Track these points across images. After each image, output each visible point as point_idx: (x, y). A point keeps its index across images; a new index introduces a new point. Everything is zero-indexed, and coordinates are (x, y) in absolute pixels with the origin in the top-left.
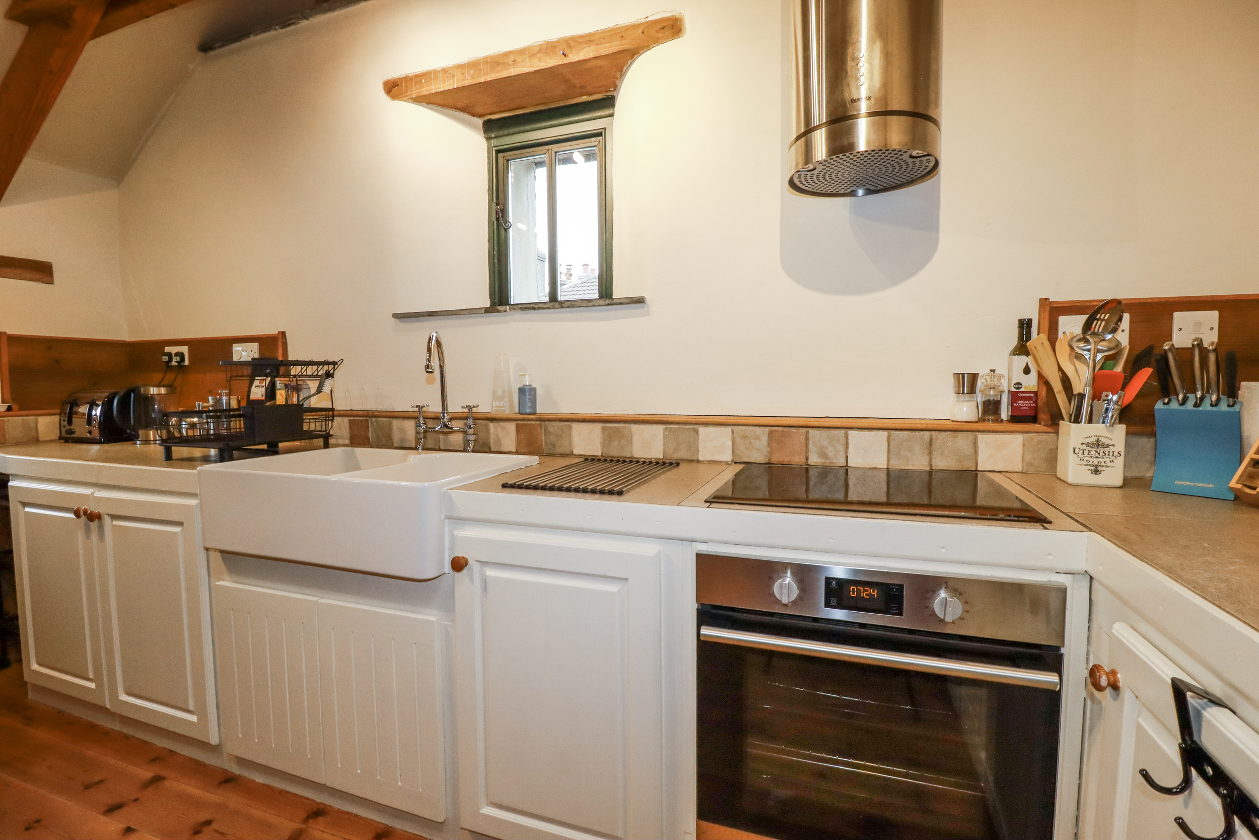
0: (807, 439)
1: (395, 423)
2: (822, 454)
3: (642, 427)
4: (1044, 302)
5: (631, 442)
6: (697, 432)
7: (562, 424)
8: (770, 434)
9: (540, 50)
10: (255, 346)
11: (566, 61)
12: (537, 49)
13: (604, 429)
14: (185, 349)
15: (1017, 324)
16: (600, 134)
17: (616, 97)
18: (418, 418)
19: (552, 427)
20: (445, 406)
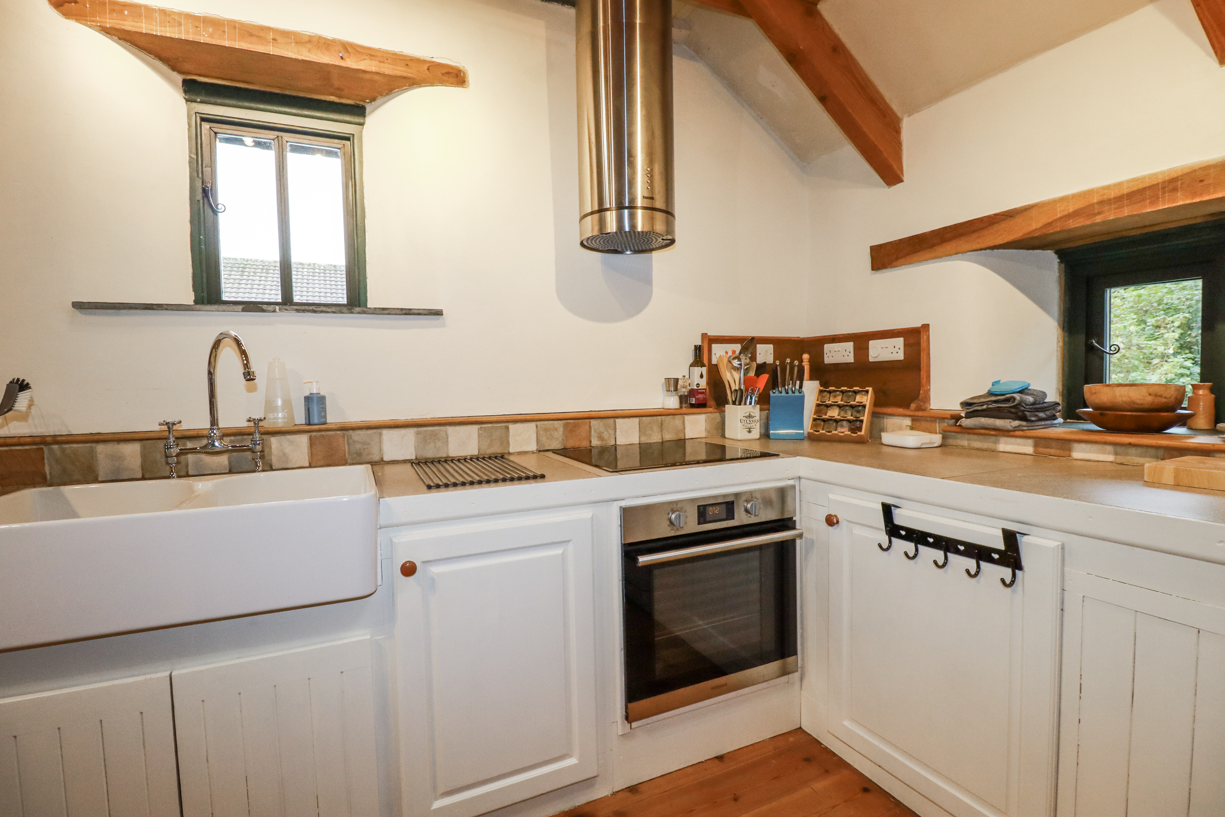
0: (590, 427)
1: (100, 448)
2: (600, 438)
3: (458, 428)
4: (704, 336)
5: (446, 443)
6: (507, 428)
7: (370, 432)
8: (566, 426)
9: (310, 41)
12: (308, 39)
13: (418, 433)
15: (693, 348)
16: (348, 139)
17: (369, 108)
18: (167, 438)
19: (356, 436)
20: (214, 422)
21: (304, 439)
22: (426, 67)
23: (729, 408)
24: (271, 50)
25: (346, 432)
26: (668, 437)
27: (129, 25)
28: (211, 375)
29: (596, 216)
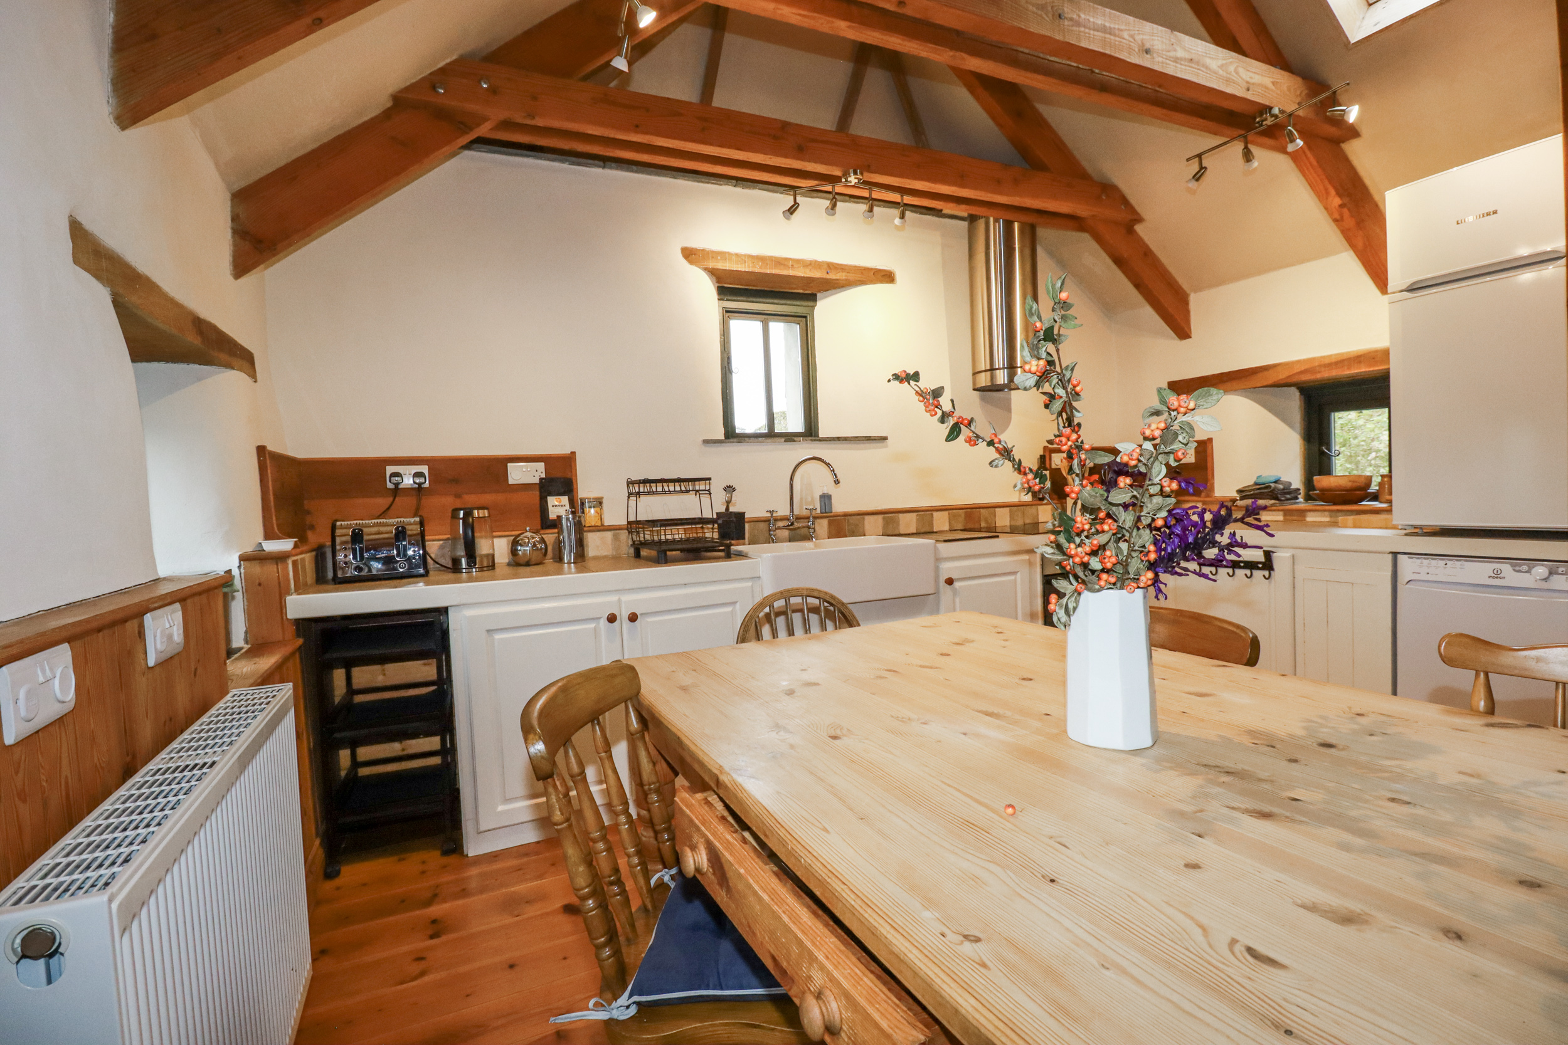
2: (986, 521)
3: (904, 514)
4: (1044, 448)
5: (898, 525)
6: (932, 515)
7: (859, 517)
8: (967, 513)
9: (810, 264)
10: (541, 466)
11: (828, 277)
12: (809, 263)
13: (884, 518)
14: (424, 469)
16: (805, 317)
17: (819, 295)
18: (769, 521)
19: (853, 519)
20: (792, 510)
21: (826, 522)
22: (870, 273)
24: (791, 273)
25: (847, 518)
26: (1028, 521)
27: (720, 265)
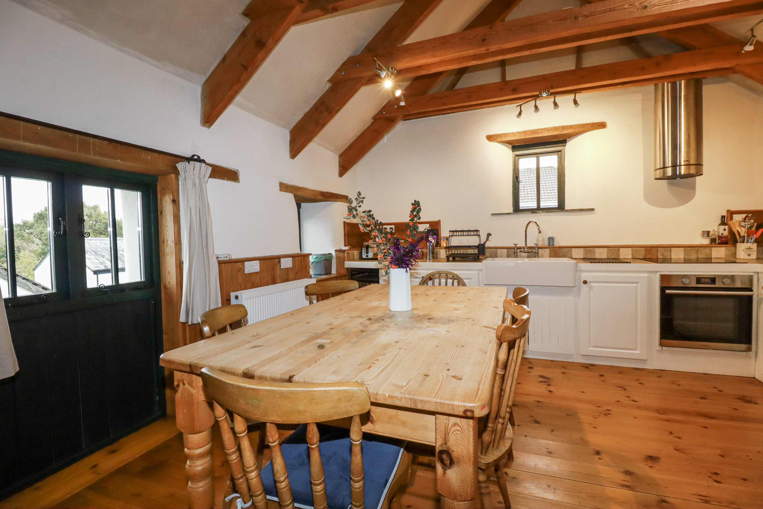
0: (658, 251)
1: (498, 250)
2: (663, 255)
3: (599, 249)
4: (728, 211)
5: (595, 253)
6: (619, 250)
7: (568, 249)
8: (645, 250)
9: (552, 129)
10: (428, 225)
11: (562, 133)
13: (584, 250)
14: (393, 226)
15: (721, 217)
16: (560, 152)
17: (568, 140)
18: (514, 248)
19: (564, 250)
20: (526, 244)
21: (548, 250)
22: (591, 126)
23: (738, 245)
24: (540, 135)
25: (561, 249)
26: (701, 256)
27: (504, 139)
28: (526, 231)
29: (662, 170)
